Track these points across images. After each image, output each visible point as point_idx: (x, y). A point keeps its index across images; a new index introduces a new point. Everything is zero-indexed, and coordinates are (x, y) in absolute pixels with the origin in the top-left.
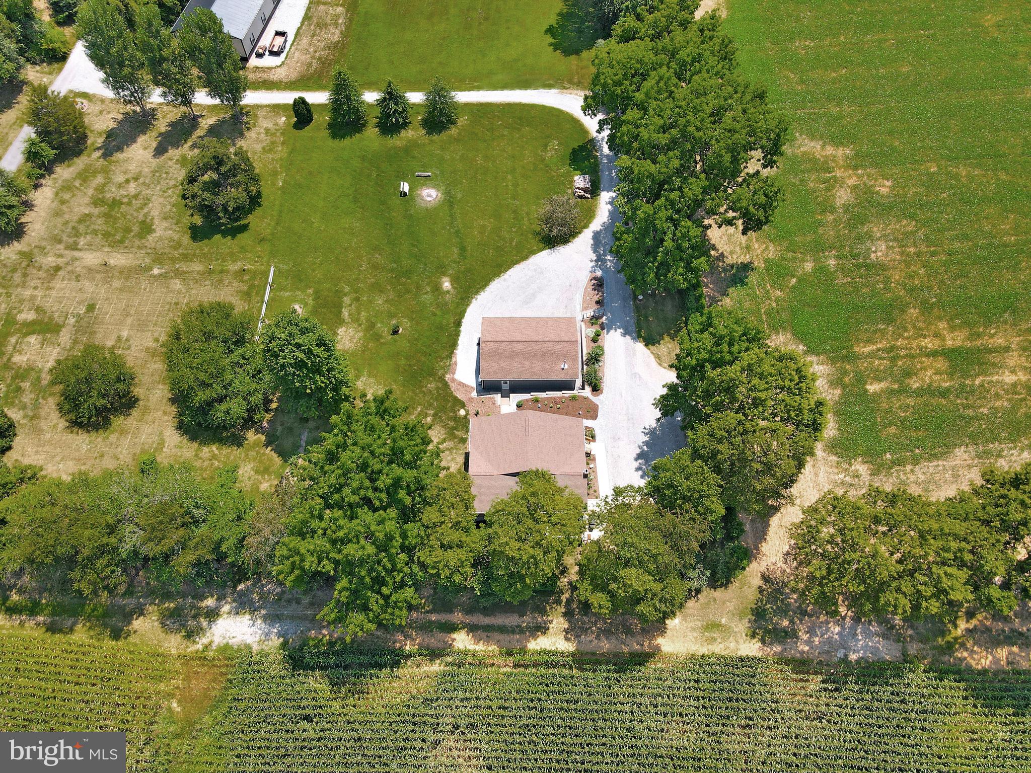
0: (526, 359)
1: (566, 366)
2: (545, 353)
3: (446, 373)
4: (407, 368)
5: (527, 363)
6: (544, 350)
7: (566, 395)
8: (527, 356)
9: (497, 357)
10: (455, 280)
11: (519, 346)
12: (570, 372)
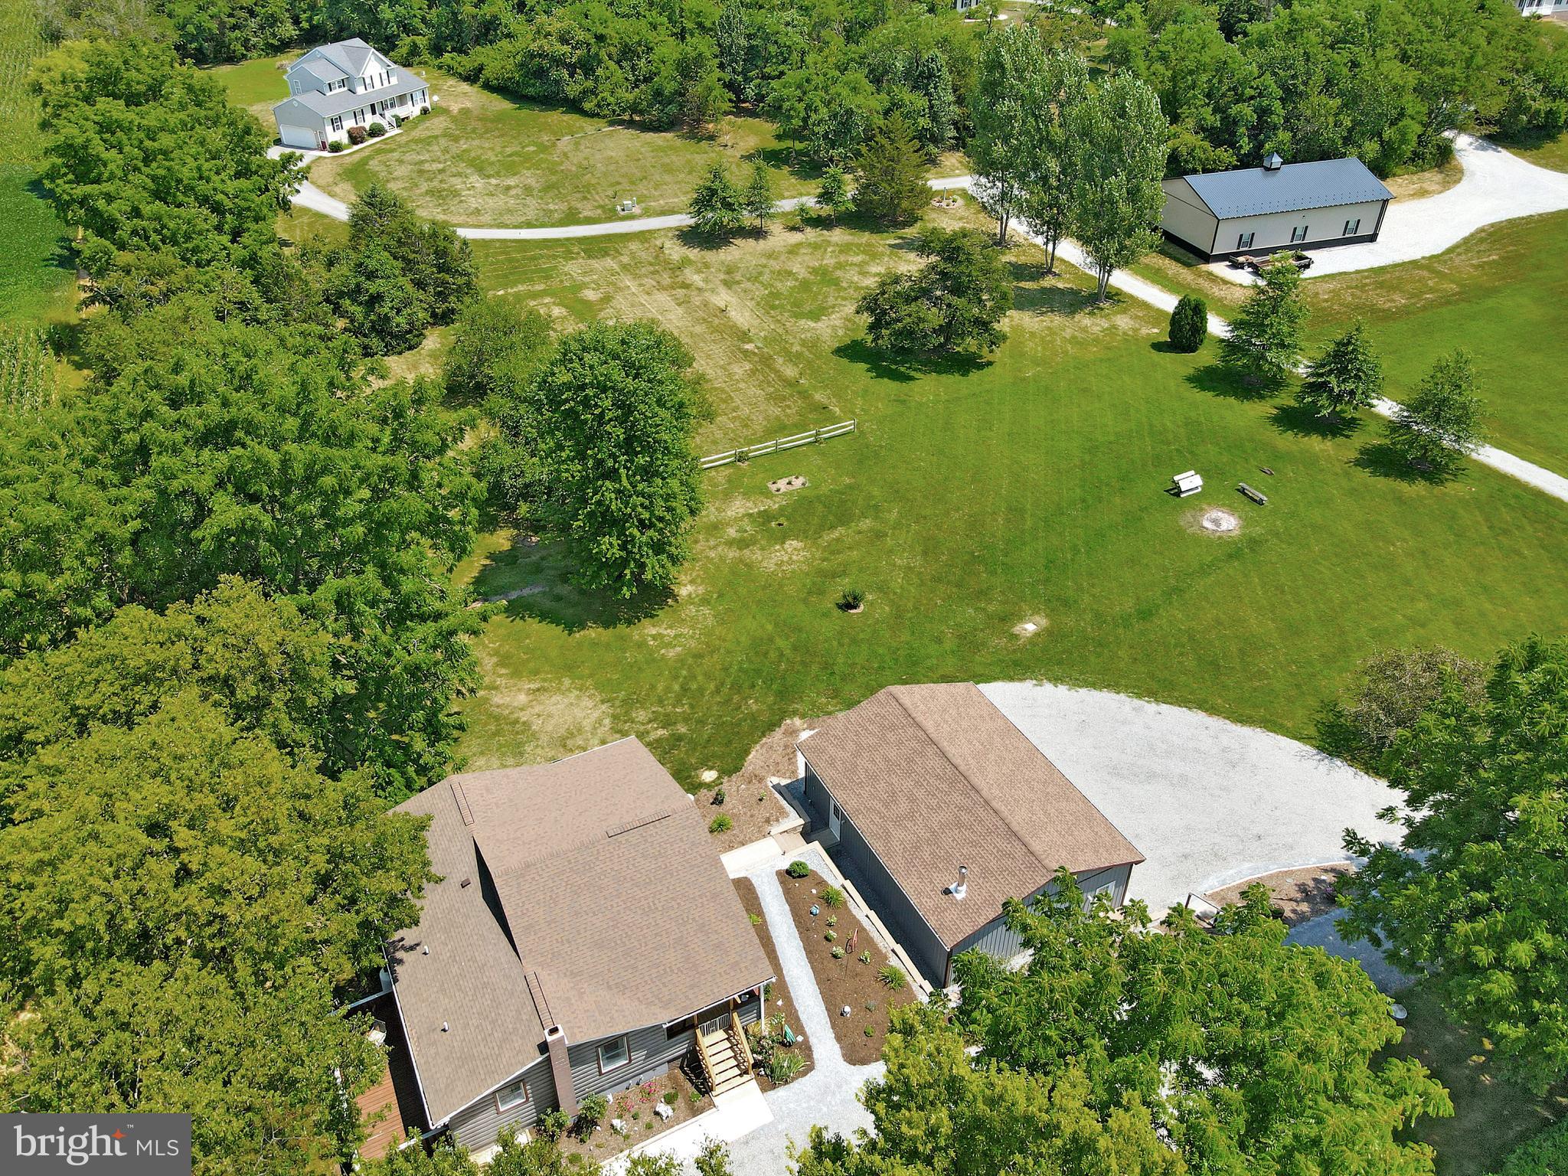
0: (912, 799)
1: (959, 896)
2: (959, 825)
3: (803, 716)
4: (773, 655)
5: (904, 806)
6: (965, 817)
7: (893, 961)
8: (920, 794)
9: (872, 741)
10: (1050, 634)
11: (935, 762)
12: (951, 915)
